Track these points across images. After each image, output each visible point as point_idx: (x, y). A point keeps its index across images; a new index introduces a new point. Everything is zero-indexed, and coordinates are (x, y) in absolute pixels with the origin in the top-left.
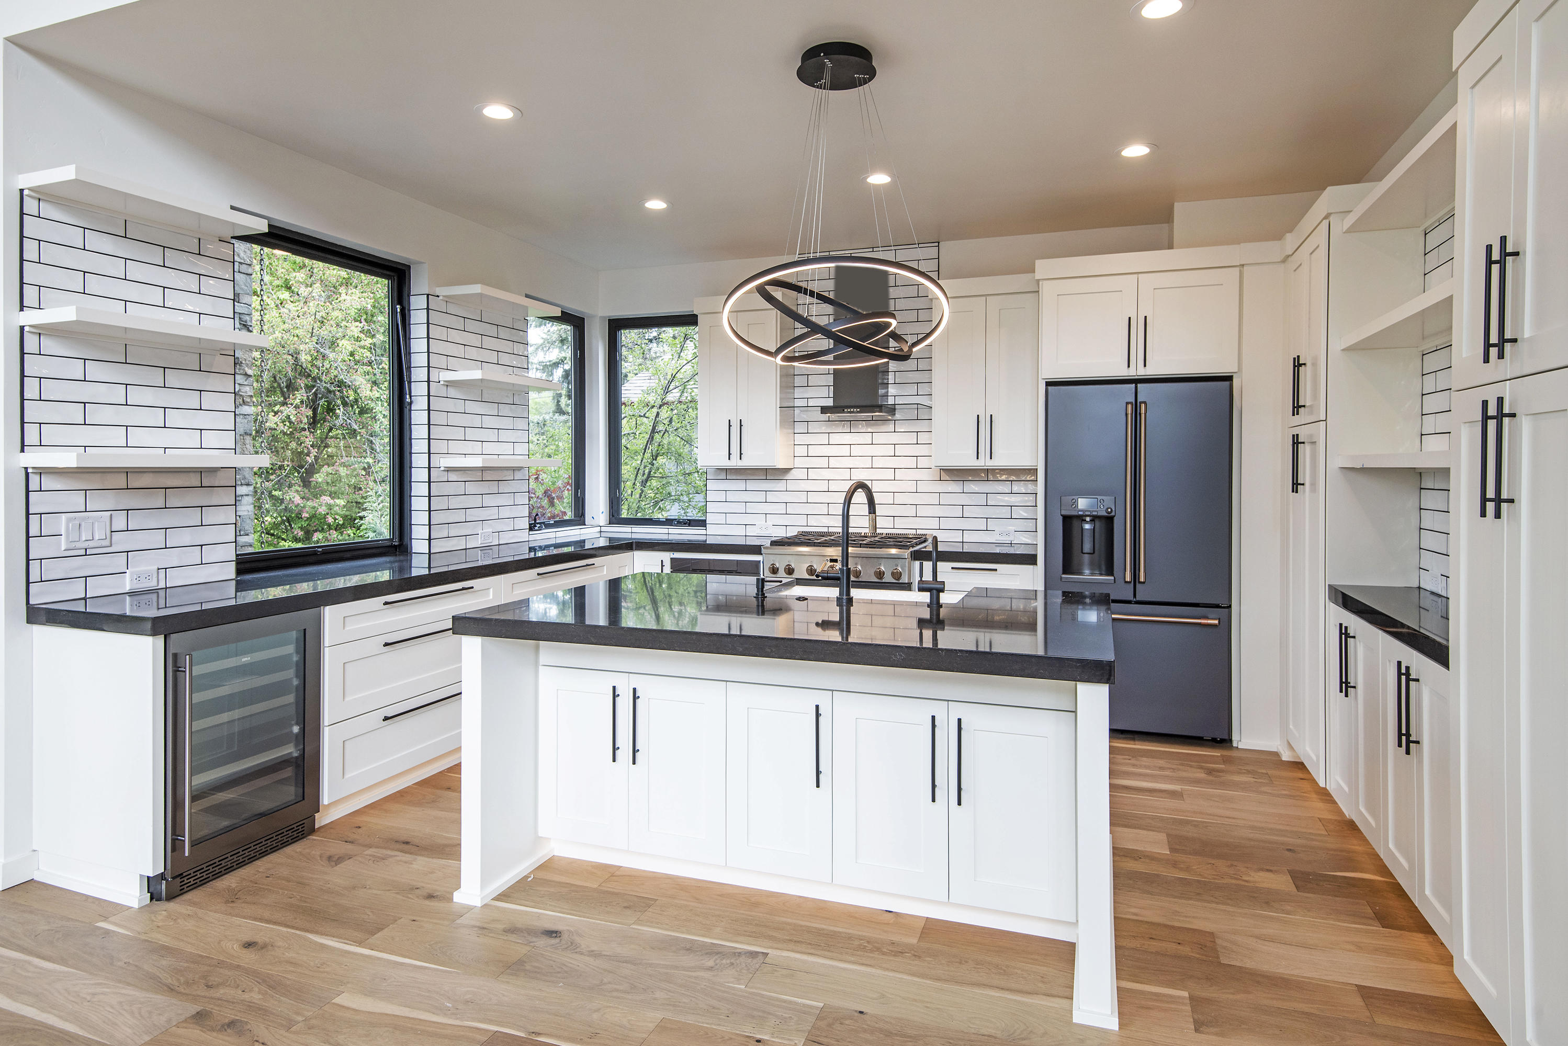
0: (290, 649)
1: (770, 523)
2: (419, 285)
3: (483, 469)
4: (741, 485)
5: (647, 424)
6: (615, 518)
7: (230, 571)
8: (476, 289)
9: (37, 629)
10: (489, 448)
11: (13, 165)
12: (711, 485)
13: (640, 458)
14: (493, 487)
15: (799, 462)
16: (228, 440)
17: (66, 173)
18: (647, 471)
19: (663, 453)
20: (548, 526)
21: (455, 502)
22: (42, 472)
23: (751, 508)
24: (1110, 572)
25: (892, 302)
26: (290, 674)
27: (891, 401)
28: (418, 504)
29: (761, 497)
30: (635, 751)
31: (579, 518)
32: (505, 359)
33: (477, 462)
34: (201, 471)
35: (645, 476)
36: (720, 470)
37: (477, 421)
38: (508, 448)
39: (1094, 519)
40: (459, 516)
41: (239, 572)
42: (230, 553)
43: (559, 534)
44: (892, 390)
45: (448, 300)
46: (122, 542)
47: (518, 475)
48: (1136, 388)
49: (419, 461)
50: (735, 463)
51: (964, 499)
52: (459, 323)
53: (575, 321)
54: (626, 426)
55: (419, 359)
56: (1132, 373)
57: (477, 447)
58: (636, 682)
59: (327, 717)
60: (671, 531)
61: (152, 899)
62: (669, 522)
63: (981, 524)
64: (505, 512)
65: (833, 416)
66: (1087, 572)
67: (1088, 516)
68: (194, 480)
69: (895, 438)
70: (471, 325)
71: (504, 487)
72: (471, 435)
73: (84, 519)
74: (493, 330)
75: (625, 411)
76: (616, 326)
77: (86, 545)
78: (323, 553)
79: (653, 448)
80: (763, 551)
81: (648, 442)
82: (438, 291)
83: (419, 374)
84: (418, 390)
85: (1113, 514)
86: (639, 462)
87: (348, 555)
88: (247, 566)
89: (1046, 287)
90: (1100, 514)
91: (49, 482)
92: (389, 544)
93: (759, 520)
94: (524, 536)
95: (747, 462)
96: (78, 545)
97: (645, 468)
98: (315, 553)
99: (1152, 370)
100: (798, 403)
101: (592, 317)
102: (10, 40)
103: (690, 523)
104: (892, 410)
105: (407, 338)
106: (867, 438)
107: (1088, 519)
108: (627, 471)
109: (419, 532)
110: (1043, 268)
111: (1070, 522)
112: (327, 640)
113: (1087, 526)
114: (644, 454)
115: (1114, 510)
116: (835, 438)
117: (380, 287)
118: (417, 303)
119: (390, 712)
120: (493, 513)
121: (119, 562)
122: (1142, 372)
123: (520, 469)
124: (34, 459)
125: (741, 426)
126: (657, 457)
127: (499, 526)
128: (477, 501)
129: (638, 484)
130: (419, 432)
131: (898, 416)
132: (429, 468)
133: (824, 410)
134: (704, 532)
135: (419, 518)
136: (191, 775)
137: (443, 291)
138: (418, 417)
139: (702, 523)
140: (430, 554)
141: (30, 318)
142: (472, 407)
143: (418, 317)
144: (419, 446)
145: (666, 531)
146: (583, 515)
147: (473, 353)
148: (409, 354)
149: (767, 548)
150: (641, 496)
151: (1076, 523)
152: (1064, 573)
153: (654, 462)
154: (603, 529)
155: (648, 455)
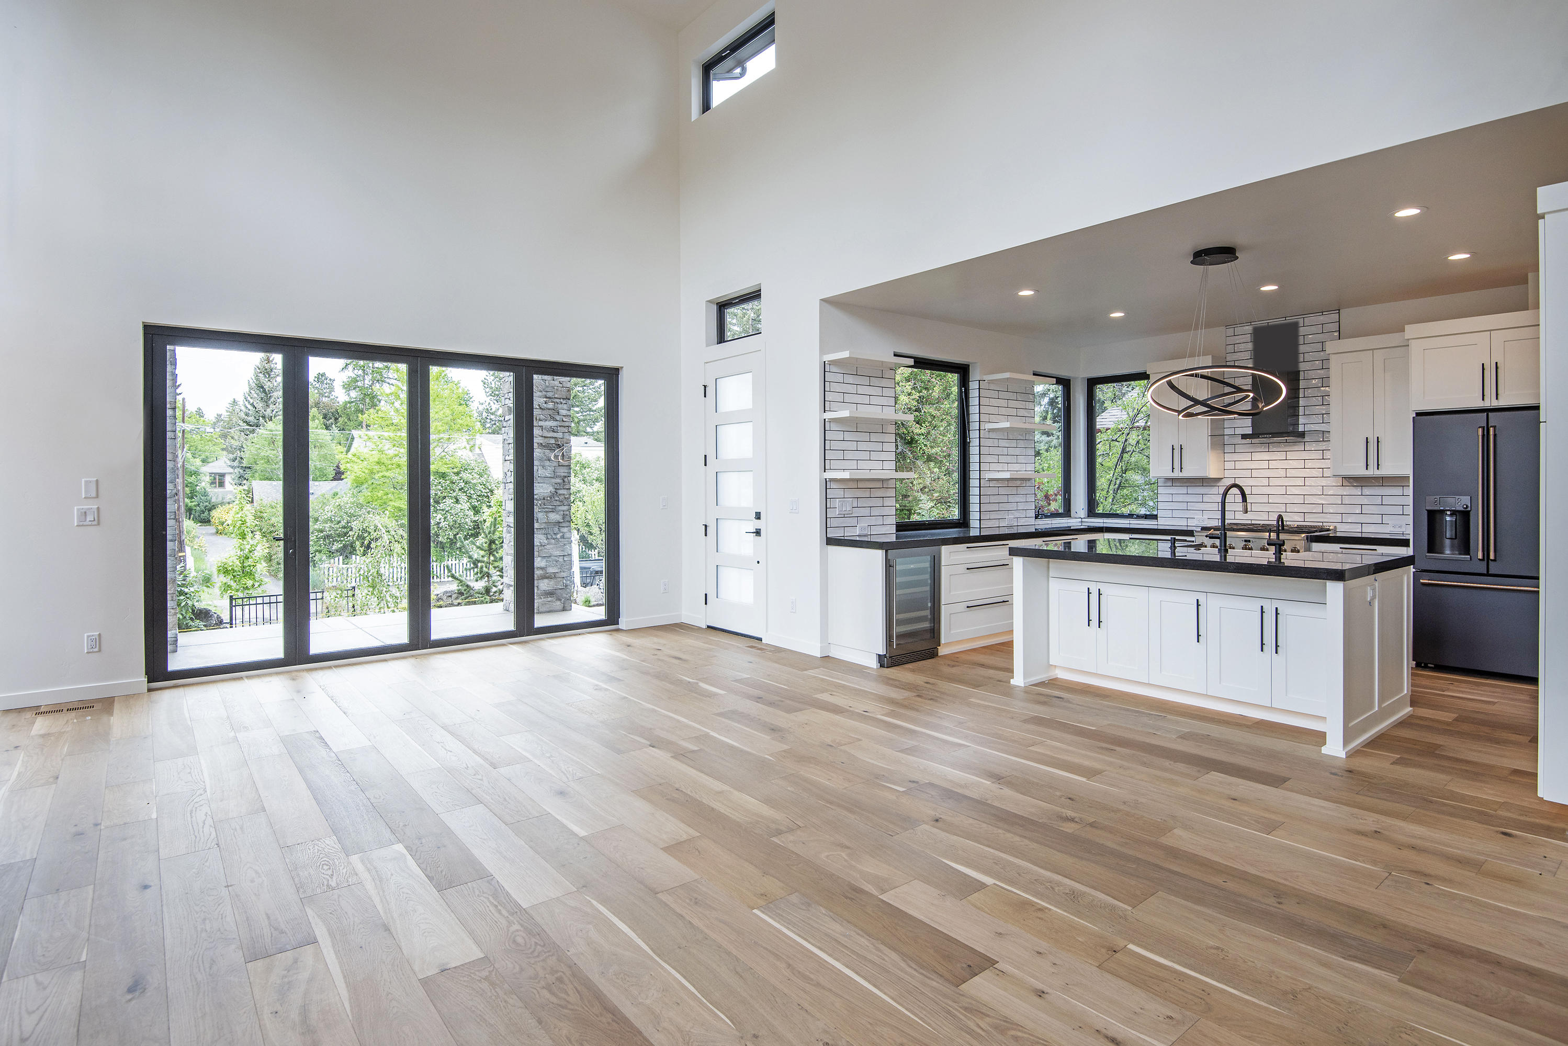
0: (927, 565)
1: (1206, 517)
2: (975, 375)
3: (1008, 480)
4: (1183, 490)
5: (1118, 447)
6: (1092, 512)
7: (894, 528)
8: (1007, 375)
9: (830, 547)
10: (1011, 467)
11: (823, 351)
12: (1161, 490)
13: (1112, 472)
14: (1014, 491)
15: (1227, 474)
16: (892, 465)
17: (845, 354)
18: (1118, 482)
19: (1132, 469)
20: (1047, 517)
21: (993, 499)
22: (832, 480)
23: (1190, 506)
24: (1467, 551)
25: (1302, 355)
26: (927, 577)
27: (1301, 429)
28: (974, 500)
29: (1199, 498)
30: (1100, 622)
31: (1067, 513)
32: (1021, 413)
33: (1007, 475)
34: (883, 480)
35: (1117, 486)
36: (1167, 479)
37: (1005, 451)
38: (1023, 467)
39: (1454, 513)
40: (995, 507)
41: (897, 531)
42: (893, 520)
43: (1054, 522)
44: (1302, 420)
45: (990, 382)
46: (857, 512)
47: (1028, 484)
48: (1488, 416)
49: (974, 475)
50: (1177, 474)
51: (1364, 500)
52: (995, 394)
53: (1065, 383)
54: (1101, 448)
55: (974, 417)
56: (1487, 404)
57: (1005, 467)
58: (1100, 586)
59: (943, 601)
60: (1131, 522)
61: (881, 666)
62: (1130, 516)
63: (1378, 519)
64: (1021, 506)
65: (1254, 441)
66: (1448, 552)
67: (1448, 510)
68: (879, 485)
69: (1305, 455)
70: (1002, 395)
71: (1021, 491)
72: (1002, 459)
73: (844, 501)
74: (1014, 396)
75: (1099, 438)
76: (1092, 383)
77: (844, 513)
78: (929, 524)
79: (1122, 464)
80: (1195, 534)
81: (1118, 460)
82: (985, 378)
83: (974, 426)
84: (973, 435)
85: (1469, 509)
86: (1111, 475)
87: (939, 526)
88: (901, 528)
89: (1413, 344)
90: (1458, 509)
91: (833, 485)
92: (957, 521)
93: (1198, 515)
94: (1032, 521)
95: (1186, 474)
96: (842, 513)
97: (1116, 479)
98: (924, 524)
99: (1503, 402)
100: (1227, 432)
101: (1075, 378)
102: (822, 300)
103: (1146, 517)
104: (1302, 435)
105: (968, 406)
106: (1282, 456)
107: (1448, 513)
108: (1102, 482)
109: (974, 516)
110: (1411, 331)
111: (1434, 517)
112: (943, 563)
113: (1448, 519)
114: (1115, 470)
115: (1469, 506)
116: (1256, 456)
117: (953, 378)
118: (973, 385)
119: (970, 604)
120: (1014, 507)
121: (853, 522)
122: (1495, 404)
123: (1029, 479)
124: (829, 475)
125: (1181, 449)
126: (1126, 471)
127: (1017, 515)
128: (1005, 499)
129: (1111, 492)
130: (974, 459)
131: (1307, 439)
132: (980, 479)
133: (1244, 436)
134: (1156, 523)
135: (974, 508)
136: (896, 614)
137: (987, 378)
138: (974, 450)
139: (1155, 517)
140: (980, 528)
141: (828, 415)
142: (1003, 443)
143: (974, 394)
144: (974, 466)
145: (1128, 522)
146: (1069, 510)
147: (1003, 411)
148: (968, 414)
149: (1198, 532)
150: (1113, 500)
151: (1438, 516)
152: (1429, 552)
153: (1124, 475)
154: (1084, 520)
155: (1119, 469)
